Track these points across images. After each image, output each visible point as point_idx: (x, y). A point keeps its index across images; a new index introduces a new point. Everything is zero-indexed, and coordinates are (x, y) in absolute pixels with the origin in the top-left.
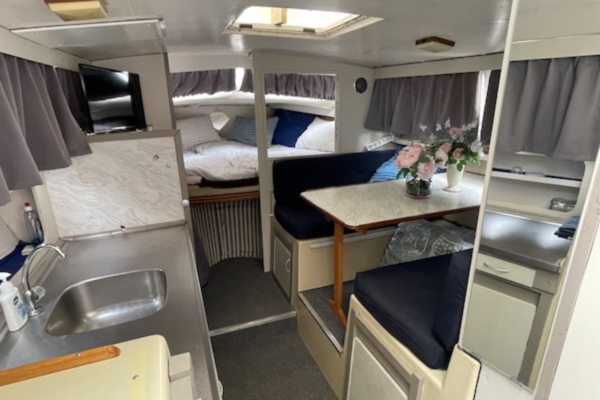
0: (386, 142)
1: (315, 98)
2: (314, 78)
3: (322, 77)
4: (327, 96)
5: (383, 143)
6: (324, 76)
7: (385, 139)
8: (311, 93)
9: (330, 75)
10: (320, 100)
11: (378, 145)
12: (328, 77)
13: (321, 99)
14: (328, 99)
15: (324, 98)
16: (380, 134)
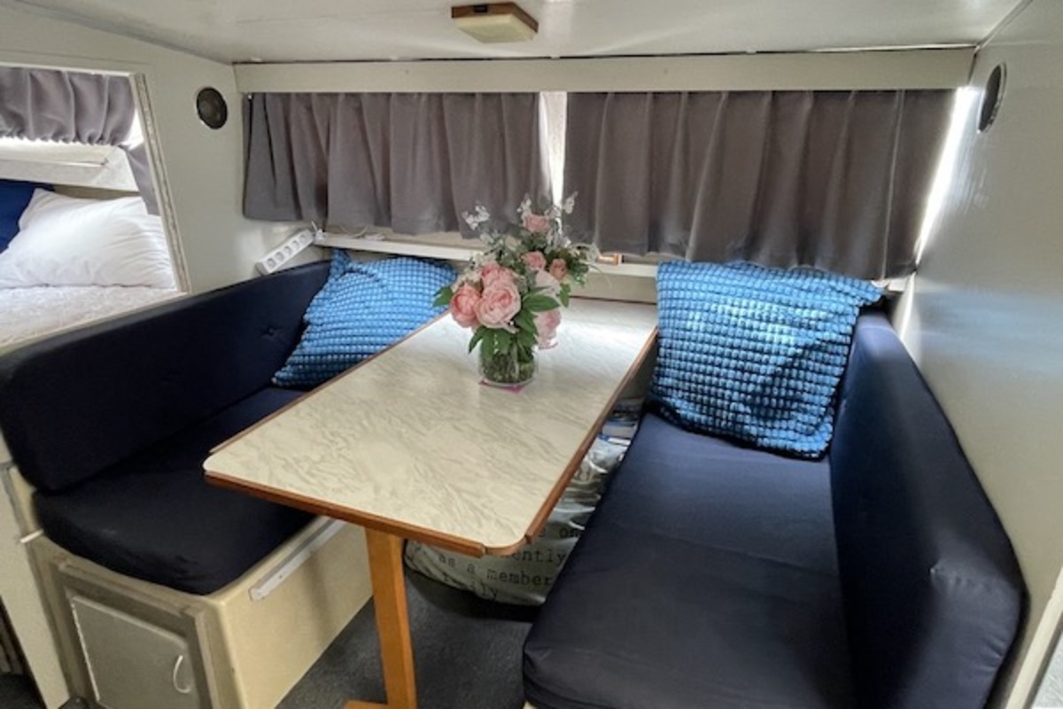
0: (302, 247)
1: (44, 139)
2: (34, 80)
3: (67, 78)
4: (85, 136)
5: (295, 251)
6: (71, 74)
7: (297, 238)
8: (31, 126)
9: (93, 72)
10: (61, 143)
11: (288, 257)
12: (86, 77)
13: (65, 140)
14: (90, 140)
15: (78, 137)
16: (281, 229)
